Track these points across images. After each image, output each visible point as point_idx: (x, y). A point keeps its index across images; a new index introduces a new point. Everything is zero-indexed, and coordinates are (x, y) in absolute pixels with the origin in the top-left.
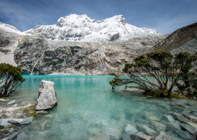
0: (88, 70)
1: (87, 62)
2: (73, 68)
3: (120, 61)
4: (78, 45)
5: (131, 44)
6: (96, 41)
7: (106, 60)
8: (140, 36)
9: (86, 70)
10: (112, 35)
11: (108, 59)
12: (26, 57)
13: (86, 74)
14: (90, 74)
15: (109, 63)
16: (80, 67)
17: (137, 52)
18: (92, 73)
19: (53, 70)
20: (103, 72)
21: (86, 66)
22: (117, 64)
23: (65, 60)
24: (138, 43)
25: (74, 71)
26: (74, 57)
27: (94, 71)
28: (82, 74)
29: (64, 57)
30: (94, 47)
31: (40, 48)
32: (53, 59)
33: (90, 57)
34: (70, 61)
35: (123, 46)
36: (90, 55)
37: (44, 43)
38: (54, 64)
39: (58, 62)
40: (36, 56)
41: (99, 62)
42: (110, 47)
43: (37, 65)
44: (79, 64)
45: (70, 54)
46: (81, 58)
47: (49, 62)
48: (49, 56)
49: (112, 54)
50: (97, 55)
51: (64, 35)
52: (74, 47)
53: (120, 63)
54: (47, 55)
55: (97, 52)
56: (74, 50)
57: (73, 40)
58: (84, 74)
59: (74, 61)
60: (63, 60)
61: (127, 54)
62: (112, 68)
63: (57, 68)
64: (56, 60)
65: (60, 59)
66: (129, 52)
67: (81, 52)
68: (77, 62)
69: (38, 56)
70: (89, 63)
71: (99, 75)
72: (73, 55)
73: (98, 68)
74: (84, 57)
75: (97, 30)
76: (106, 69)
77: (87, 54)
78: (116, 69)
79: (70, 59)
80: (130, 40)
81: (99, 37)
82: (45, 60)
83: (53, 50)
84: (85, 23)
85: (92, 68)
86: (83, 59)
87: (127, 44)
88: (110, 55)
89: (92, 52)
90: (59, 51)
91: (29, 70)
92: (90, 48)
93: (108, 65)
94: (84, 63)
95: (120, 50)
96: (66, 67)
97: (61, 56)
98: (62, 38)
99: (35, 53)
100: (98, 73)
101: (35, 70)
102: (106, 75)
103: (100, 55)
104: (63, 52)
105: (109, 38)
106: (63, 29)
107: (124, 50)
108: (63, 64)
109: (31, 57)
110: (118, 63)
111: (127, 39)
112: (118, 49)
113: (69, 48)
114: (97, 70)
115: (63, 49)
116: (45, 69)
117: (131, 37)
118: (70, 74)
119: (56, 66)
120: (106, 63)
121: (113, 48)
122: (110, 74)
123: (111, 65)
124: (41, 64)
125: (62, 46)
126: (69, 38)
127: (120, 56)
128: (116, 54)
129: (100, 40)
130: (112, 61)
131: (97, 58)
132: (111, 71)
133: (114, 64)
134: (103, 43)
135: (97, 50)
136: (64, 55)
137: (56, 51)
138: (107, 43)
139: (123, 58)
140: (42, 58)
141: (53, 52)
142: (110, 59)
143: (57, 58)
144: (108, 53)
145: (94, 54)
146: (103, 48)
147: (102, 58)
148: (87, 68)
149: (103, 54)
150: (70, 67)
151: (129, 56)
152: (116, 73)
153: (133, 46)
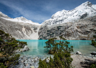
1: (66, 33)
2: (59, 36)
3: (89, 30)
4: (60, 25)
6: (71, 21)
7: (78, 31)
10: (81, 15)
12: (41, 33)
15: (80, 32)
16: (62, 36)
18: (69, 39)
20: (76, 38)
25: (59, 38)
27: (70, 38)
29: (54, 32)
30: (69, 25)
31: (45, 29)
33: (67, 30)
34: (57, 33)
35: (91, 20)
36: (67, 29)
37: (47, 27)
38: (51, 35)
39: (52, 34)
41: (73, 32)
42: (80, 23)
44: (62, 34)
45: (57, 30)
46: (62, 31)
47: (49, 34)
48: (49, 32)
49: (82, 27)
50: (72, 28)
51: (54, 22)
53: (89, 32)
54: (48, 32)
55: (71, 27)
56: (59, 28)
57: (58, 23)
59: (59, 33)
60: (54, 33)
61: (95, 25)
62: (83, 35)
63: (52, 37)
64: (51, 33)
65: (53, 33)
68: (61, 33)
69: (45, 32)
70: (67, 34)
71: (73, 40)
72: (59, 30)
74: (64, 30)
75: (71, 15)
77: (65, 29)
78: (86, 36)
79: (57, 32)
81: (73, 18)
82: (47, 34)
83: (50, 29)
85: (69, 36)
86: (64, 31)
88: (81, 28)
89: (68, 28)
90: (53, 29)
91: (42, 38)
92: (67, 26)
93: (79, 34)
94: (64, 34)
95: (88, 23)
97: (53, 31)
98: (54, 24)
100: (73, 39)
101: (44, 38)
102: (78, 40)
104: (54, 30)
105: (79, 18)
106: (54, 19)
108: (54, 35)
109: (43, 33)
110: (87, 32)
112: (86, 23)
113: (57, 27)
114: (72, 37)
116: (47, 37)
120: (78, 33)
121: (83, 23)
122: (81, 40)
123: (82, 33)
124: (46, 35)
125: (53, 27)
127: (89, 27)
128: (86, 26)
129: (73, 20)
130: (82, 31)
131: (72, 30)
132: (82, 38)
133: (84, 33)
134: (76, 21)
135: (72, 26)
136: (55, 31)
137: (51, 30)
138: (78, 21)
139: (92, 28)
140: (46, 33)
141: (50, 30)
142: (81, 30)
143: (52, 32)
144: (79, 27)
145: (69, 28)
146: (75, 24)
147: (75, 30)
148: (66, 36)
149: (75, 27)
150: (57, 36)
152: (86, 39)
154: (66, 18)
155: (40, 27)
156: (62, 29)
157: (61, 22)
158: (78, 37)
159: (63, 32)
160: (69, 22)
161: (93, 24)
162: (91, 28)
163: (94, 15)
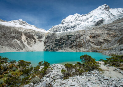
0: (78, 48)
1: (76, 43)
2: (69, 47)
5: (114, 26)
6: (84, 29)
9: (76, 48)
10: (97, 22)
11: (92, 40)
12: (48, 43)
13: (76, 51)
14: (79, 51)
15: (92, 43)
16: (72, 46)
17: (120, 32)
19: (59, 49)
21: (76, 46)
22: (99, 43)
25: (69, 49)
27: (81, 49)
28: (74, 51)
29: (64, 42)
30: (81, 33)
31: (53, 38)
33: (78, 40)
34: (67, 43)
35: (106, 28)
36: (79, 39)
37: (55, 36)
38: (60, 46)
41: (84, 43)
42: (94, 31)
43: (52, 47)
44: (72, 45)
45: (67, 40)
46: (73, 41)
47: (57, 45)
49: (95, 36)
50: (84, 38)
51: (65, 28)
52: (69, 36)
53: (102, 42)
54: (56, 41)
55: (84, 36)
56: (69, 37)
57: (70, 31)
58: (75, 51)
59: (69, 44)
61: (109, 35)
62: (95, 46)
63: (61, 48)
64: (60, 44)
66: (111, 33)
67: (73, 38)
69: (52, 42)
70: (78, 44)
71: (84, 52)
72: (69, 40)
74: (75, 40)
75: (85, 21)
77: (77, 38)
78: (99, 47)
80: (114, 22)
81: (87, 25)
82: (55, 44)
83: (58, 38)
84: (76, 18)
85: (80, 47)
87: (110, 26)
88: (93, 37)
89: (79, 37)
91: (49, 49)
92: (79, 35)
93: (92, 45)
94: (75, 44)
95: (102, 32)
96: (65, 47)
98: (64, 31)
99: (51, 41)
100: (84, 50)
101: (51, 49)
102: (90, 52)
103: (86, 38)
105: (94, 24)
106: (64, 25)
107: (106, 32)
108: (64, 46)
109: (50, 43)
110: (100, 42)
111: (111, 22)
112: (100, 32)
114: (83, 48)
115: (64, 37)
116: (55, 49)
117: (115, 19)
118: (67, 51)
120: (91, 43)
121: (97, 32)
122: (93, 51)
123: (95, 44)
124: (54, 46)
126: (68, 30)
127: (102, 37)
128: (99, 36)
129: (87, 27)
130: (95, 41)
131: (84, 40)
132: (94, 49)
133: (97, 43)
134: (89, 29)
136: (64, 40)
138: (93, 28)
139: (106, 38)
141: (59, 40)
142: (94, 40)
143: (61, 42)
144: (91, 36)
145: (81, 38)
146: (88, 33)
147: (87, 40)
149: (88, 37)
150: (67, 47)
151: (112, 36)
152: (98, 50)
153: (116, 27)
154: (79, 25)
156: (72, 39)
157: (73, 29)
158: (90, 48)
159: (74, 43)
160: (82, 29)
161: (107, 34)
162: (104, 38)
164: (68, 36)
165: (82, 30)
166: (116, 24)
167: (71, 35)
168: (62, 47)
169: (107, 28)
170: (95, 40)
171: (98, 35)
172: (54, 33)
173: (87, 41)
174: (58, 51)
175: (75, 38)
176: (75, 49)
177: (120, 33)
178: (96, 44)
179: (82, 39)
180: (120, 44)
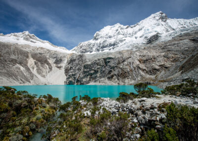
0: (120, 79)
2: (106, 78)
3: (157, 67)
4: (110, 56)
5: (174, 44)
6: (130, 48)
7: (140, 68)
8: (188, 31)
9: (118, 79)
10: (149, 38)
11: (142, 66)
12: (72, 71)
13: (119, 84)
14: (123, 84)
15: (143, 70)
16: (112, 76)
17: (183, 54)
18: (125, 83)
19: (90, 80)
20: (136, 81)
21: (118, 76)
22: (154, 71)
23: (99, 71)
24: (186, 41)
25: (107, 81)
26: (107, 67)
27: (127, 81)
28: (114, 84)
30: (126, 55)
31: (81, 62)
32: (90, 70)
33: (121, 67)
34: (104, 71)
35: (163, 48)
36: (122, 64)
37: (84, 58)
38: (91, 75)
39: (94, 73)
40: (78, 70)
41: (131, 70)
42: (145, 52)
43: (79, 77)
44: (112, 74)
45: (103, 66)
46: (113, 68)
47: (87, 74)
48: (87, 68)
49: (147, 60)
50: (130, 63)
51: (99, 47)
53: (158, 70)
55: (130, 60)
56: (107, 61)
57: (108, 50)
58: (117, 84)
59: (107, 72)
60: (98, 71)
61: (168, 58)
62: (148, 76)
64: (92, 72)
65: (95, 71)
66: (170, 55)
67: (113, 62)
68: (110, 72)
69: (79, 69)
70: (121, 72)
72: (106, 65)
73: (130, 77)
74: (116, 66)
75: (131, 35)
76: (140, 77)
77: (119, 63)
78: (153, 77)
79: (104, 69)
80: (174, 39)
81: (134, 42)
82: (84, 72)
83: (89, 63)
85: (125, 77)
86: (115, 68)
87: (169, 45)
88: (145, 62)
89: (123, 61)
90: (95, 63)
91: (73, 81)
92: (122, 57)
93: (142, 73)
94: (116, 72)
95: (158, 54)
96: (101, 77)
97: (96, 67)
98: (98, 50)
99: (77, 67)
100: (131, 83)
101: (78, 81)
103: (133, 63)
104: (98, 64)
105: (145, 41)
107: (163, 54)
108: (98, 75)
109: (75, 70)
110: (155, 69)
111: (170, 38)
112: (155, 54)
114: (129, 79)
115: (98, 62)
116: (84, 80)
117: (176, 35)
118: (104, 84)
119: (93, 77)
120: (141, 71)
121: (149, 54)
123: (147, 72)
124: (82, 76)
125: (97, 59)
126: (104, 49)
127: (158, 62)
129: (135, 45)
130: (147, 68)
131: (130, 66)
132: (146, 80)
133: (150, 71)
134: (138, 48)
135: (130, 57)
136: (99, 67)
137: (92, 64)
138: (143, 48)
139: (163, 64)
140: (82, 70)
141: (90, 65)
142: (145, 66)
143: (93, 70)
144: (142, 60)
145: (126, 63)
146: (136, 54)
147: (135, 66)
148: (119, 78)
149: (136, 61)
150: (104, 77)
151: (171, 59)
152: (152, 82)
153: (178, 46)
154: (121, 41)
155: (68, 56)
156: (112, 64)
157: (113, 49)
158: (139, 79)
159: (114, 70)
160: (127, 49)
161: (164, 57)
162: (160, 64)
163: (170, 39)
164: (105, 59)
165: (128, 51)
166: (176, 42)
167: (110, 58)
168: (96, 77)
169: (165, 47)
170: (147, 65)
171: (151, 59)
172: (82, 55)
173: (135, 68)
174: (89, 84)
175: (117, 62)
176: (116, 80)
177: (183, 56)
178: (149, 73)
179: (128, 65)
180: (182, 73)
